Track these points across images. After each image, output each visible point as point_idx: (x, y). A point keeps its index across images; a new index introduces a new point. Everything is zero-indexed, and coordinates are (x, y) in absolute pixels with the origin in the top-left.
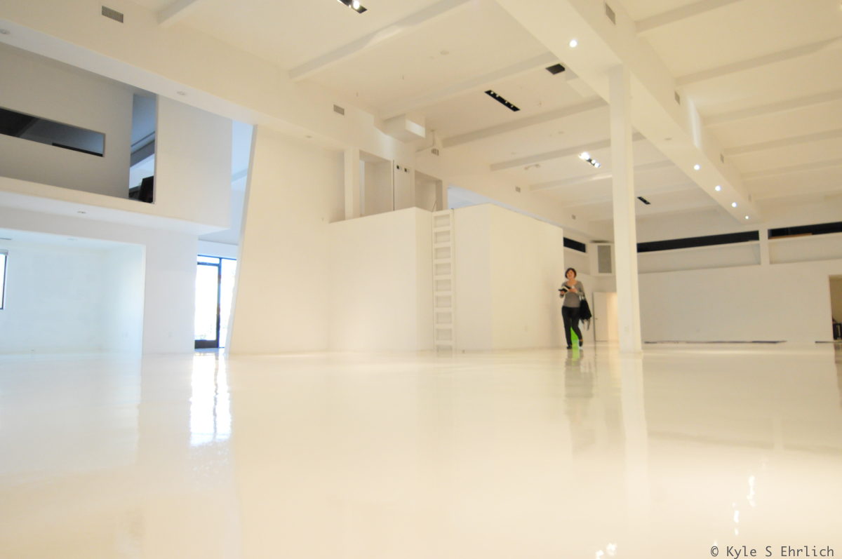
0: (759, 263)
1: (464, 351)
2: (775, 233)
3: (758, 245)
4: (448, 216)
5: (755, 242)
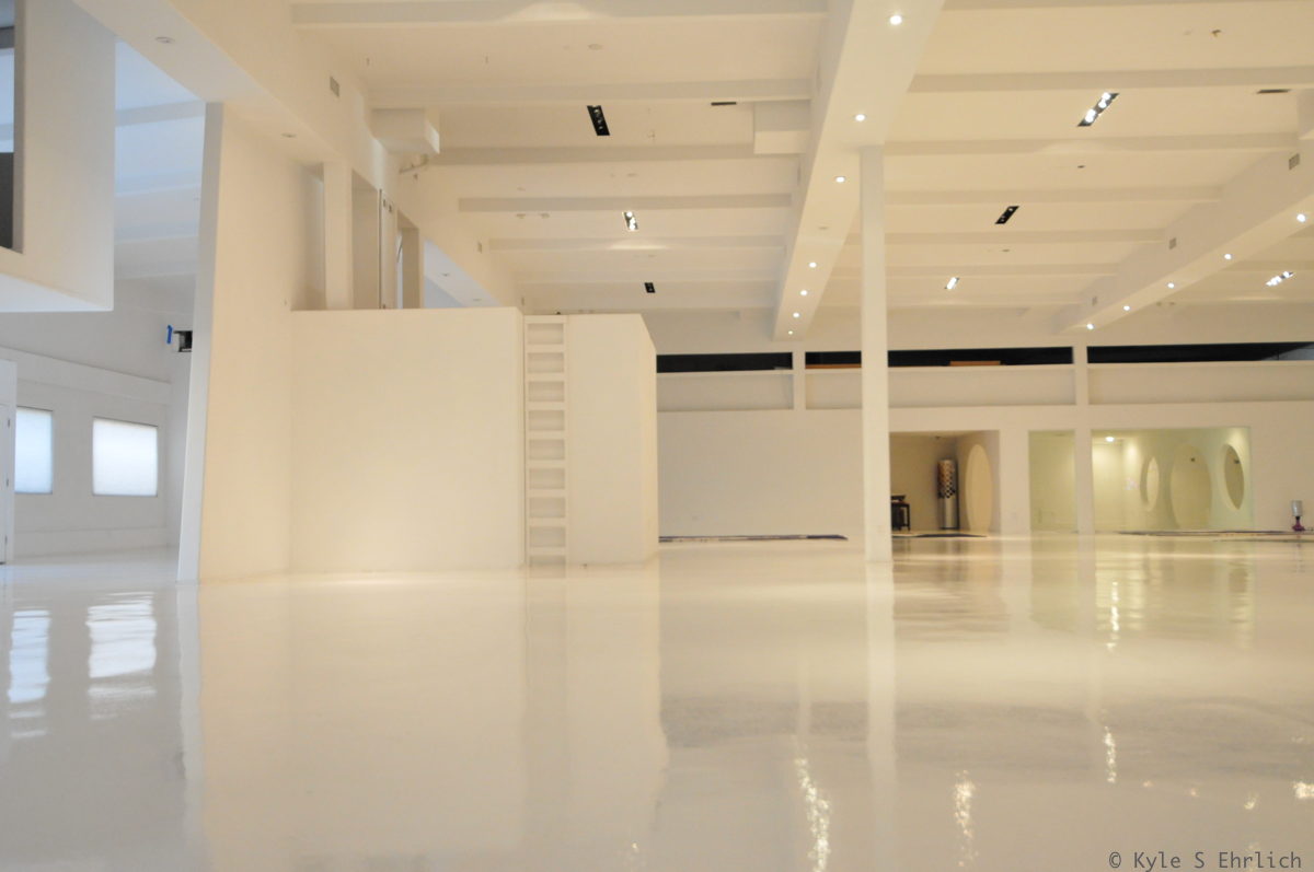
0: (790, 407)
1: (585, 566)
2: (814, 359)
3: (791, 377)
4: (560, 326)
5: (786, 372)
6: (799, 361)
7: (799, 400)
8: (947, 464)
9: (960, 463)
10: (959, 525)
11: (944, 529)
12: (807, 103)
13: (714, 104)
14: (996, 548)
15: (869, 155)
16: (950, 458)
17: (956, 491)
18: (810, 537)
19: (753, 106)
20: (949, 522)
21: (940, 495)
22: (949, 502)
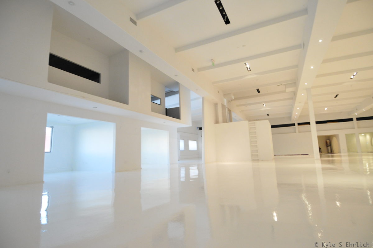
0: (295, 132)
1: (262, 160)
2: (299, 124)
3: (295, 127)
4: (255, 123)
5: (294, 127)
6: (296, 124)
7: (297, 131)
8: (328, 141)
9: (331, 141)
10: (332, 152)
11: (329, 152)
12: (295, 83)
13: (278, 85)
14: (340, 156)
15: (308, 90)
16: (328, 140)
17: (331, 145)
18: (302, 155)
19: (285, 85)
20: (330, 151)
21: (327, 146)
22: (329, 148)
